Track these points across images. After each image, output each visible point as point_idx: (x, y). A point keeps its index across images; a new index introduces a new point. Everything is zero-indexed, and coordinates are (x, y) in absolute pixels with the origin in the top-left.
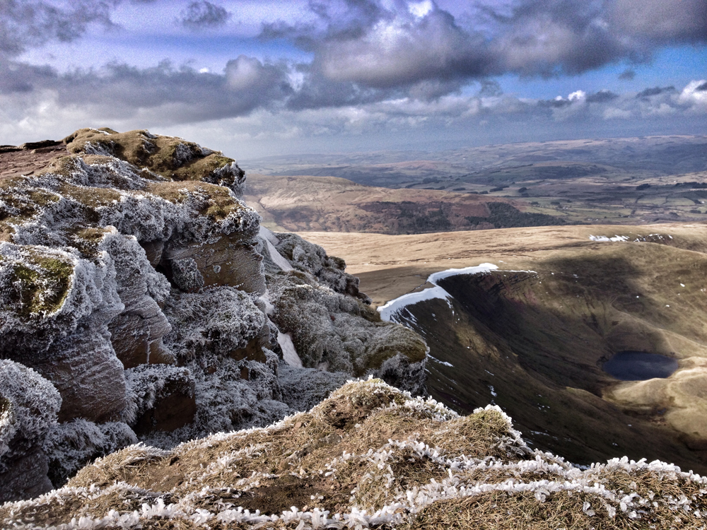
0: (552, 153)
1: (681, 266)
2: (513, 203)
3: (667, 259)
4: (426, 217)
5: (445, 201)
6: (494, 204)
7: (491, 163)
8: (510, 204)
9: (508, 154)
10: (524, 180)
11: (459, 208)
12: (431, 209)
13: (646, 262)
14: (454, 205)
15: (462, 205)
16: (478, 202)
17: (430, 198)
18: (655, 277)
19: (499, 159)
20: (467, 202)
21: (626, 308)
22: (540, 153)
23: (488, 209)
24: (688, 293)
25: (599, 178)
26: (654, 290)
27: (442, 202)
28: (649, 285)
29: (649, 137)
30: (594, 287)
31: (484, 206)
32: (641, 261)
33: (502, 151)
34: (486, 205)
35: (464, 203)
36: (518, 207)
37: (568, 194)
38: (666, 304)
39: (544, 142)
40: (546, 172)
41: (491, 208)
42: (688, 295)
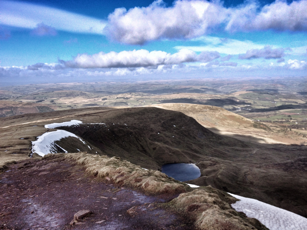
0: (60, 87)
1: (171, 117)
2: (50, 106)
3: (163, 113)
4: (4, 114)
5: (14, 106)
6: (40, 107)
7: (32, 91)
8: (49, 106)
9: (40, 88)
10: (51, 98)
11: (22, 110)
12: (6, 110)
13: (156, 115)
14: (19, 108)
15: (23, 108)
16: (32, 106)
17: (5, 105)
18: (162, 122)
19: (36, 90)
20: (26, 106)
21: (156, 140)
22: (55, 87)
23: (38, 109)
24: (178, 129)
25: (84, 96)
26: (164, 129)
27: (12, 107)
28: (161, 127)
29: (99, 82)
30: (137, 130)
31: (36, 108)
32: (153, 115)
33: (37, 87)
34: (37, 108)
35: (25, 107)
36: (53, 108)
37: (74, 103)
38: (172, 136)
39: (56, 83)
40: (61, 94)
41: (39, 109)
42: (179, 130)
